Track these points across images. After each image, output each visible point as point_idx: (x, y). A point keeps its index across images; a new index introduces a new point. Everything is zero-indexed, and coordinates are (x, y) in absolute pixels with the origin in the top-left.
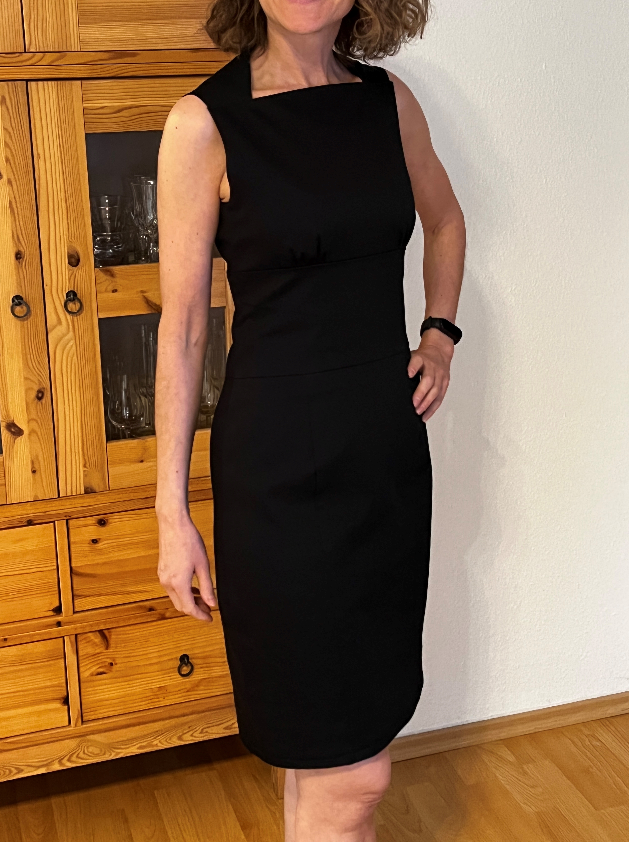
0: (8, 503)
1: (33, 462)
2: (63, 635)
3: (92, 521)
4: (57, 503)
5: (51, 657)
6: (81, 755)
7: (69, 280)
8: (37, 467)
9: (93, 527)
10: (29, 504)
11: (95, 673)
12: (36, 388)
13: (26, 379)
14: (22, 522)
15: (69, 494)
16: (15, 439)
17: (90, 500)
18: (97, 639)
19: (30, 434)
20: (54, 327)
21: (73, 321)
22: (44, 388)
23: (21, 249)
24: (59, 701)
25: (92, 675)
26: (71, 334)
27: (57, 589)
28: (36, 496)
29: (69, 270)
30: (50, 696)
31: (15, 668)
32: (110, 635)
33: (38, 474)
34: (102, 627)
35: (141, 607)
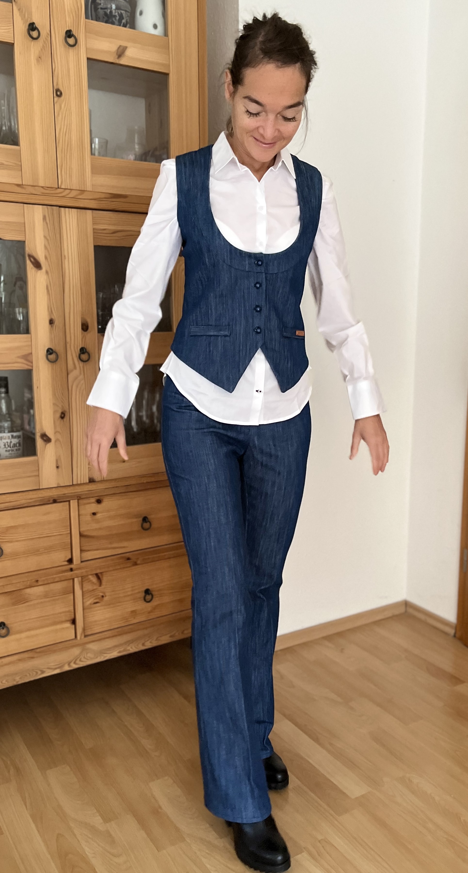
0: (41, 488)
1: (57, 461)
2: (73, 577)
3: (93, 500)
4: (72, 488)
5: (65, 592)
6: (83, 659)
7: (82, 340)
8: (59, 464)
9: (94, 504)
10: (54, 489)
11: (93, 602)
12: (60, 411)
13: (54, 404)
14: (49, 501)
15: (79, 482)
16: (46, 445)
17: (92, 487)
18: (94, 579)
19: (56, 441)
20: (72, 371)
21: (83, 367)
22: (65, 411)
23: (53, 317)
24: (69, 622)
25: (91, 604)
26: (82, 376)
27: (70, 546)
28: (58, 484)
29: (82, 334)
30: (64, 619)
31: (42, 600)
32: (102, 577)
33: (60, 469)
34: (98, 571)
35: (122, 558)
